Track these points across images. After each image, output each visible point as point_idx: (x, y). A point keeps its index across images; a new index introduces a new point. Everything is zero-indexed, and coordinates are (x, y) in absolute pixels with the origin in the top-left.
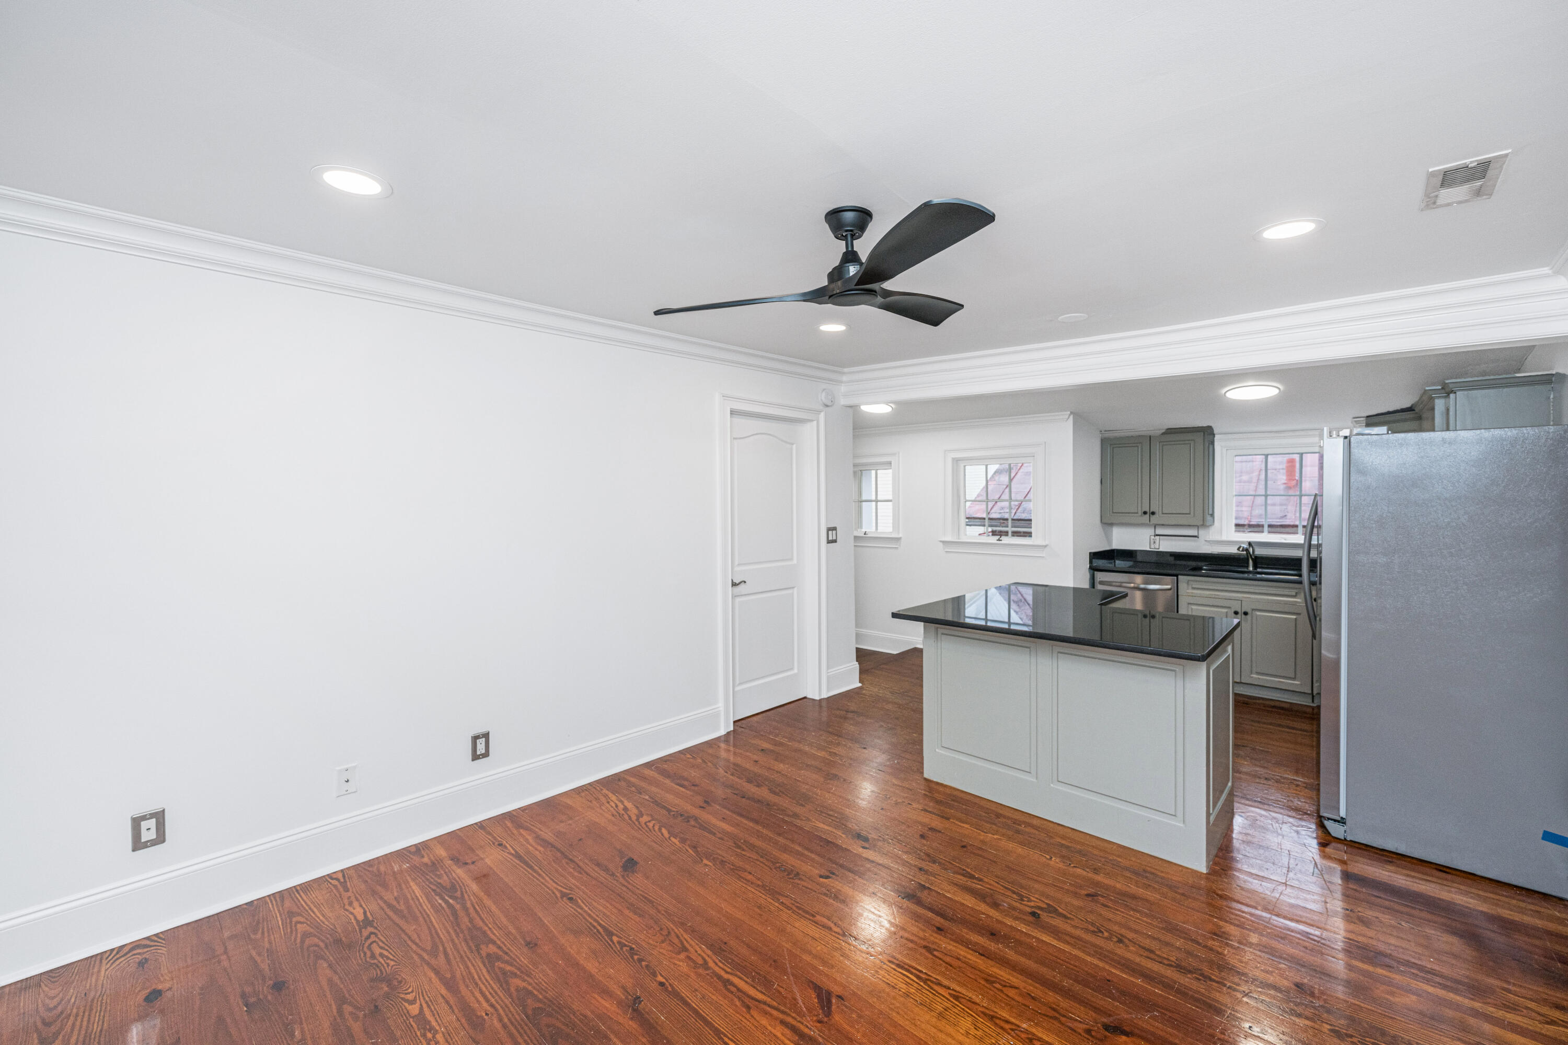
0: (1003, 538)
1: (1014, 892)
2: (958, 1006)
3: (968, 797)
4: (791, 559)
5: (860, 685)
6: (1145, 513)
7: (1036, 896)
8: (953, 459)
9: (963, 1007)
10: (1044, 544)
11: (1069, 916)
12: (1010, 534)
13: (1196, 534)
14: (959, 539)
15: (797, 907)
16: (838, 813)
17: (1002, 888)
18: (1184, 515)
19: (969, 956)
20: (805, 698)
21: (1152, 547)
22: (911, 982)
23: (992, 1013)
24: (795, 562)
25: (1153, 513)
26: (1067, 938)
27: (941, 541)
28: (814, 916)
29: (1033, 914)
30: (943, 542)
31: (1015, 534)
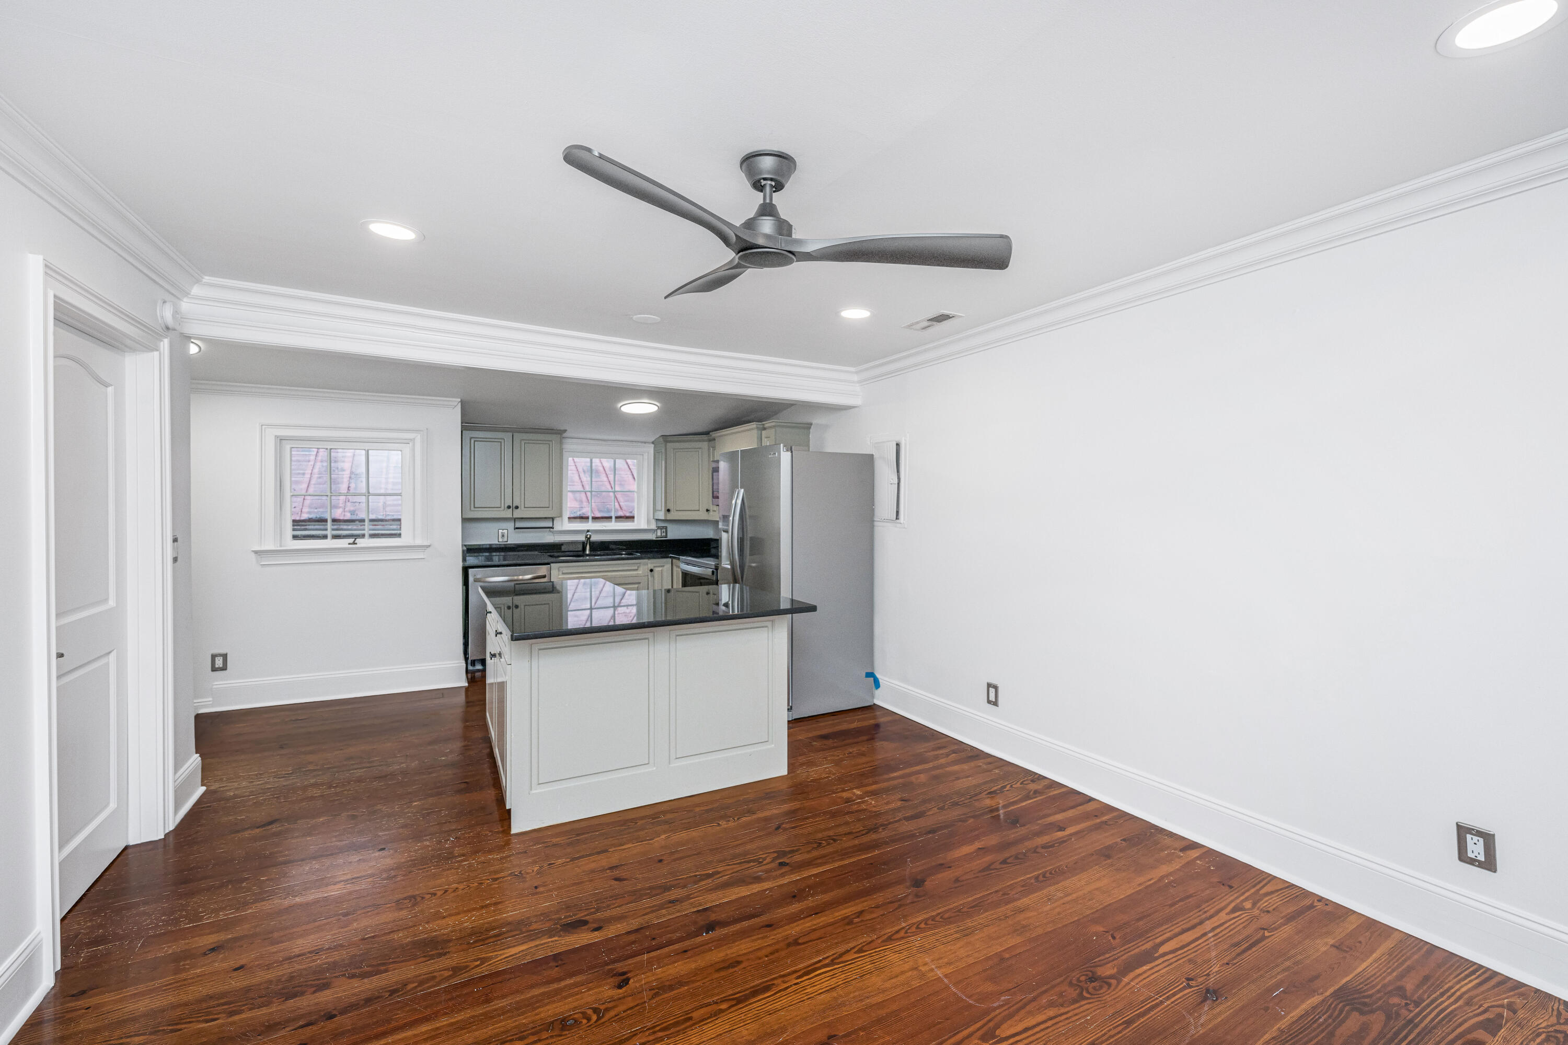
0: (358, 541)
1: (749, 862)
2: (871, 953)
3: (583, 824)
4: (106, 600)
5: (204, 788)
6: (509, 507)
7: (761, 853)
8: (277, 437)
9: (874, 951)
10: (425, 543)
11: (795, 848)
12: (367, 536)
13: (551, 526)
14: (281, 546)
15: (661, 1030)
16: (502, 926)
17: (738, 866)
18: (540, 509)
19: (815, 922)
20: (126, 848)
21: (500, 540)
22: (831, 973)
23: (886, 937)
24: (112, 603)
25: (517, 507)
26: (819, 861)
27: (253, 551)
28: (690, 1018)
29: (782, 864)
30: (256, 552)
31: (373, 536)
